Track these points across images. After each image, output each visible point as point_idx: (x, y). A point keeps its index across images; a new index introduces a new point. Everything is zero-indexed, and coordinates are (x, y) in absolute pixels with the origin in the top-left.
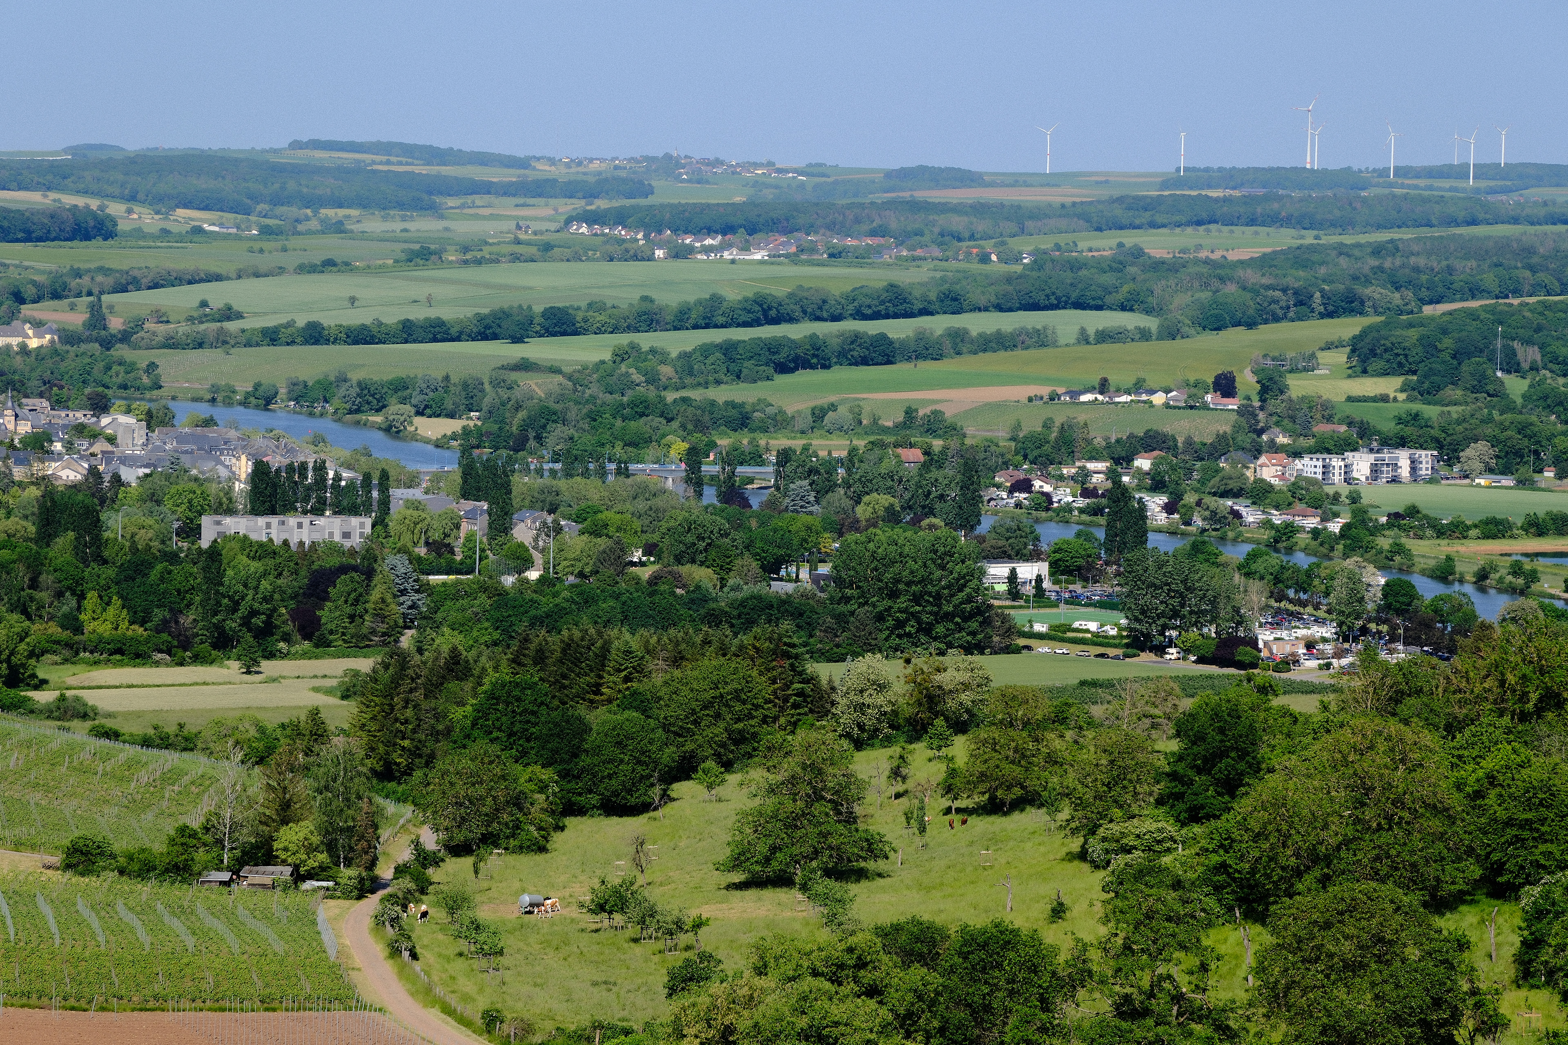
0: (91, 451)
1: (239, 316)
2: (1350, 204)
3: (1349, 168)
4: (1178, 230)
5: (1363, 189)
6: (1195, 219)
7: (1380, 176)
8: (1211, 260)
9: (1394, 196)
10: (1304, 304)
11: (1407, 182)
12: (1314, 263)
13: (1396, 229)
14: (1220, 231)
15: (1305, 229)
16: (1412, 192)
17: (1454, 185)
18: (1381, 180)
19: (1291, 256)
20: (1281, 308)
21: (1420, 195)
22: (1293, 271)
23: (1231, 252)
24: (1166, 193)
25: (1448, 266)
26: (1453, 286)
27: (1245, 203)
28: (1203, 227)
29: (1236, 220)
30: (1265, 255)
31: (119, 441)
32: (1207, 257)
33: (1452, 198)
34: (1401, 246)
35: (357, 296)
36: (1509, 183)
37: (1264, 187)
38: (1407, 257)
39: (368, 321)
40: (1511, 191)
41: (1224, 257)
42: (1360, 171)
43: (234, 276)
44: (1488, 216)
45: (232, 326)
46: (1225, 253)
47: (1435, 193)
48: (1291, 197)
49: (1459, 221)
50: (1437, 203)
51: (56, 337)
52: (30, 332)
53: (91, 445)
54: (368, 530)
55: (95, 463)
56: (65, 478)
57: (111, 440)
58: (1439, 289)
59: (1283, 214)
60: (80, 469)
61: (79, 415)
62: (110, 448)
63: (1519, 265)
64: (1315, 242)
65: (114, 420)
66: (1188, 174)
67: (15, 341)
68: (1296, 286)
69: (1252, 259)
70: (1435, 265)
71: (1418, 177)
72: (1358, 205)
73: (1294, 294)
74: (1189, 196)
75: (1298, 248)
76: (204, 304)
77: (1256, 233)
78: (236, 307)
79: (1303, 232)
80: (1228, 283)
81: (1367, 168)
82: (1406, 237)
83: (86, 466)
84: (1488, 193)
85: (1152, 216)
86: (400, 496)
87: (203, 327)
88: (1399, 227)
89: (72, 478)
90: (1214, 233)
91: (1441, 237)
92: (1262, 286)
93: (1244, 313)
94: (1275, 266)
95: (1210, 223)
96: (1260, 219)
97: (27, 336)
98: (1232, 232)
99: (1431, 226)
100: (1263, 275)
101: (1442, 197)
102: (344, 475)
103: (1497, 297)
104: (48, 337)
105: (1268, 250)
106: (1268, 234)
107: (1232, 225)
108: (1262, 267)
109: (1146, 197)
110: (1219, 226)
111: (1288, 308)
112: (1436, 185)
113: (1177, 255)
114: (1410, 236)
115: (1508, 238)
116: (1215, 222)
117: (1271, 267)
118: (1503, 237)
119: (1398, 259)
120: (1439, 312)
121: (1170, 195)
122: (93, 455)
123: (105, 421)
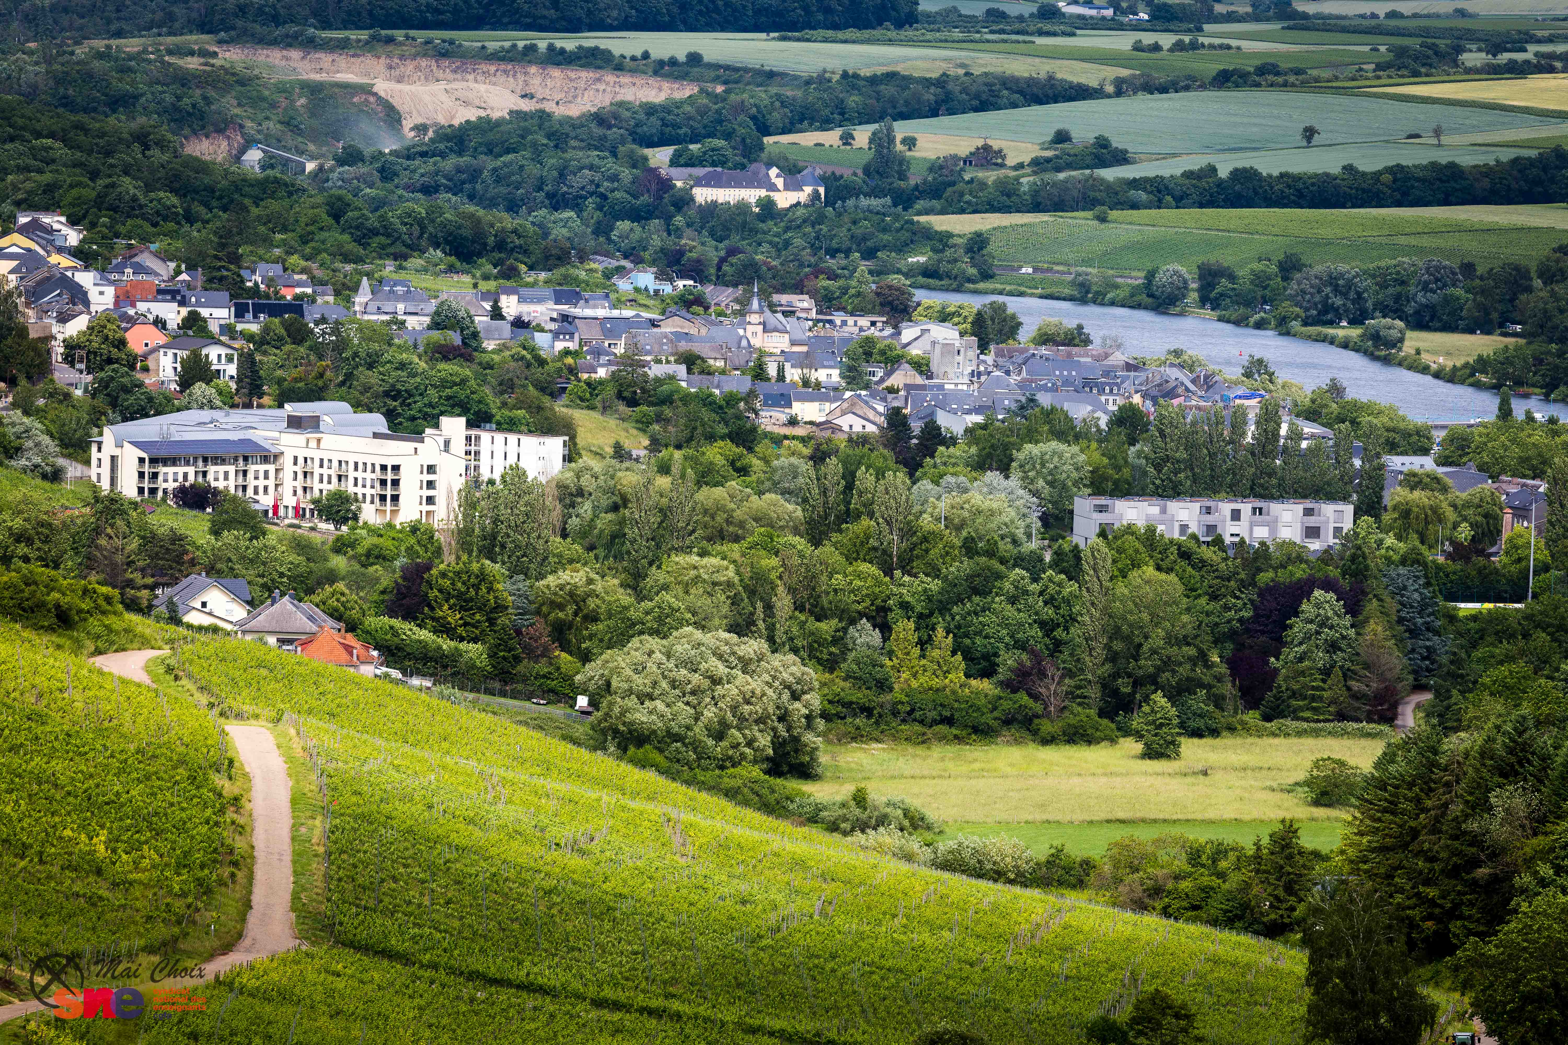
0: (888, 383)
1: (1121, 158)
31: (934, 367)
35: (1317, 127)
39: (1335, 169)
43: (1110, 89)
45: (1109, 174)
51: (822, 190)
52: (780, 183)
53: (888, 374)
54: (1347, 525)
55: (896, 404)
56: (846, 428)
57: (922, 366)
60: (871, 415)
61: (864, 322)
62: (919, 380)
65: (924, 331)
67: (751, 195)
76: (1062, 137)
78: (1117, 143)
83: (881, 409)
86: (1399, 468)
87: (1062, 176)
89: (857, 428)
97: (773, 188)
102: (1306, 430)
104: (808, 190)
122: (892, 390)
123: (908, 333)
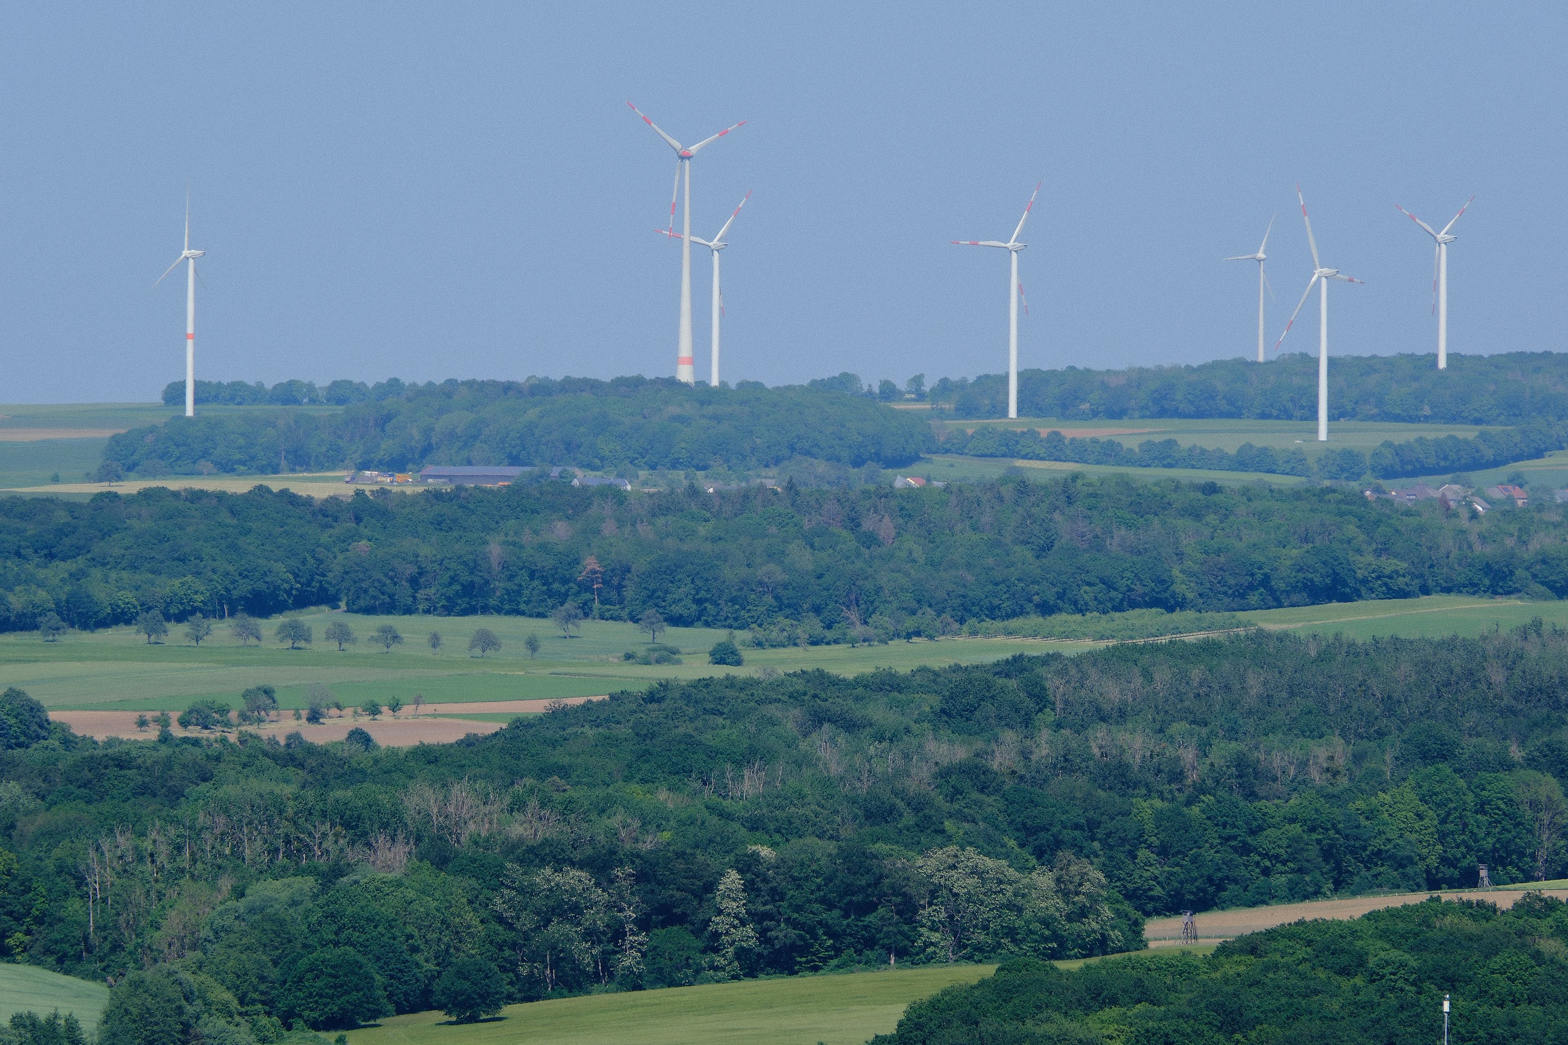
2: (853, 523)
3: (846, 381)
4: (177, 632)
5: (901, 461)
6: (243, 588)
7: (967, 410)
8: (311, 750)
9: (1023, 488)
10: (682, 919)
11: (1073, 431)
12: (713, 754)
13: (1035, 620)
14: (342, 635)
15: (677, 621)
16: (1093, 471)
17: (1259, 441)
18: (971, 426)
19: (624, 731)
20: (590, 935)
21: (1125, 484)
22: (636, 791)
23: (386, 717)
24: (129, 487)
25: (1241, 764)
26: (1262, 841)
27: (438, 523)
28: (279, 620)
29: (404, 592)
30: (520, 725)
32: (294, 738)
33: (1247, 494)
34: (1055, 686)
36: (1468, 433)
37: (514, 460)
38: (1080, 728)
40: (1477, 464)
41: (360, 737)
42: (889, 392)
44: (1389, 564)
46: (364, 722)
47: (1182, 474)
48: (620, 497)
49: (1279, 584)
50: (1195, 514)
58: (1208, 854)
59: (591, 563)
63: (1516, 753)
64: (720, 672)
66: (213, 411)
68: (647, 845)
69: (470, 742)
70: (1188, 755)
71: (1116, 413)
72: (886, 527)
73: (641, 877)
74: (221, 497)
75: (652, 697)
77: (486, 641)
79: (672, 635)
80: (381, 840)
81: (917, 380)
82: (1071, 648)
84: (1389, 474)
85: (75, 576)
88: (1046, 609)
90: (320, 645)
91: (1209, 648)
92: (511, 848)
93: (443, 958)
94: (563, 771)
95: (302, 601)
96: (500, 585)
98: (391, 637)
99: (1171, 604)
100: (517, 806)
101: (1211, 489)
103: (1433, 883)
105: (535, 707)
106: (532, 645)
107: (390, 608)
108: (514, 775)
109: (48, 503)
110: (339, 616)
111: (617, 934)
112: (1185, 442)
113: (178, 732)
114: (1087, 645)
115: (1469, 647)
116: (326, 598)
117: (544, 772)
118: (1450, 645)
119: (1045, 735)
120: (1207, 945)
121: (146, 495)
